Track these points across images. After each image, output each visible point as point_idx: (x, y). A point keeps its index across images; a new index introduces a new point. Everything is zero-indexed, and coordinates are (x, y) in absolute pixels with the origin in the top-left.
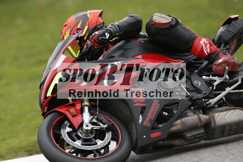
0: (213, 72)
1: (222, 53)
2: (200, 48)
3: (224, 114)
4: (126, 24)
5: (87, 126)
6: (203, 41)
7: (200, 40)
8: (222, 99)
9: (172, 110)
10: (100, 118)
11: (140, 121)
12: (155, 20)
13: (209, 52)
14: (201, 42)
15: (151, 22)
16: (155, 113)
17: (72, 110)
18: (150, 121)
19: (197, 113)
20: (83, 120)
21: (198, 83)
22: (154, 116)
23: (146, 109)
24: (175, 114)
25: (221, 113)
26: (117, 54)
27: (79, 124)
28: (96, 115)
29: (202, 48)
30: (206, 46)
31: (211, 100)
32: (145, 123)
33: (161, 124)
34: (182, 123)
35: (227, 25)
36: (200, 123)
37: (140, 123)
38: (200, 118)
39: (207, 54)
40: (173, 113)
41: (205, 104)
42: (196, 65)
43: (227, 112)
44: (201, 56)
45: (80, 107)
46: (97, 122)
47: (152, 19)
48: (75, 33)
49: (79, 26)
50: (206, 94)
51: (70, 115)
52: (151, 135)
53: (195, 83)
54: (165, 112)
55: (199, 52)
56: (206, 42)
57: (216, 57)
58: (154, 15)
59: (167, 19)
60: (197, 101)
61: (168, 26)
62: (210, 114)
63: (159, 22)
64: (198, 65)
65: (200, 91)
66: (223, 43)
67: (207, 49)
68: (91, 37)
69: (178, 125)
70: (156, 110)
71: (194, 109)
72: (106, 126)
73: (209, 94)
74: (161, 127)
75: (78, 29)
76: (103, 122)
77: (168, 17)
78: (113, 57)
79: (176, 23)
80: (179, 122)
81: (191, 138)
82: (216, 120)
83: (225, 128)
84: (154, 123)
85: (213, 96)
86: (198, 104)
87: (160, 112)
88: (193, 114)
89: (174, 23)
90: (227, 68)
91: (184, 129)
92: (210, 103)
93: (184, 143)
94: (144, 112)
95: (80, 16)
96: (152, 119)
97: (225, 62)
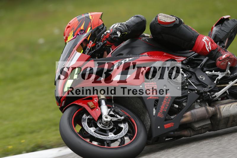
0: (217, 67)
1: (223, 50)
2: (203, 45)
3: (228, 107)
4: (134, 24)
5: (106, 118)
6: (205, 39)
7: (202, 38)
8: (225, 92)
9: (182, 103)
10: (116, 110)
11: (154, 112)
12: (160, 19)
13: (211, 49)
14: (203, 40)
15: (157, 21)
16: (167, 105)
17: (91, 104)
18: (164, 112)
19: (203, 105)
20: (101, 112)
21: (202, 78)
22: (166, 108)
23: (159, 102)
24: (185, 106)
25: (226, 105)
26: (125, 52)
27: (98, 116)
28: (113, 108)
29: (205, 45)
30: (208, 44)
31: (216, 93)
32: (159, 115)
33: (172, 115)
34: (192, 115)
35: (220, 25)
36: (208, 114)
37: (154, 115)
38: (207, 110)
39: (208, 51)
40: (183, 105)
41: (211, 97)
42: (196, 62)
43: (231, 104)
44: (203, 52)
45: (98, 100)
46: (114, 114)
47: (158, 19)
48: (79, 33)
49: (82, 28)
50: (211, 87)
51: (89, 108)
52: (165, 126)
53: (200, 78)
54: (176, 105)
55: (202, 49)
56: (207, 40)
57: (218, 53)
58: (159, 15)
59: (171, 18)
60: (204, 95)
61: (172, 25)
62: (216, 106)
63: (164, 21)
64: (198, 62)
65: (205, 85)
66: (218, 41)
67: (209, 46)
68: (103, 36)
69: (188, 116)
70: (168, 103)
71: (201, 102)
72: (123, 118)
73: (214, 88)
74: (173, 118)
75: (82, 30)
76: (120, 114)
77: (171, 17)
78: (122, 54)
79: (179, 23)
80: (188, 113)
81: (198, 129)
82: (221, 112)
83: (229, 119)
84: (167, 115)
85: (218, 90)
86: (205, 97)
87: (172, 104)
88: (199, 107)
89: (177, 22)
90: (229, 63)
91: (193, 120)
92: (216, 96)
93: (192, 134)
94: (157, 104)
95: (82, 18)
96: (165, 111)
97: (227, 58)
